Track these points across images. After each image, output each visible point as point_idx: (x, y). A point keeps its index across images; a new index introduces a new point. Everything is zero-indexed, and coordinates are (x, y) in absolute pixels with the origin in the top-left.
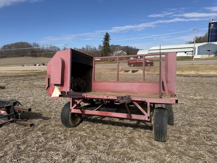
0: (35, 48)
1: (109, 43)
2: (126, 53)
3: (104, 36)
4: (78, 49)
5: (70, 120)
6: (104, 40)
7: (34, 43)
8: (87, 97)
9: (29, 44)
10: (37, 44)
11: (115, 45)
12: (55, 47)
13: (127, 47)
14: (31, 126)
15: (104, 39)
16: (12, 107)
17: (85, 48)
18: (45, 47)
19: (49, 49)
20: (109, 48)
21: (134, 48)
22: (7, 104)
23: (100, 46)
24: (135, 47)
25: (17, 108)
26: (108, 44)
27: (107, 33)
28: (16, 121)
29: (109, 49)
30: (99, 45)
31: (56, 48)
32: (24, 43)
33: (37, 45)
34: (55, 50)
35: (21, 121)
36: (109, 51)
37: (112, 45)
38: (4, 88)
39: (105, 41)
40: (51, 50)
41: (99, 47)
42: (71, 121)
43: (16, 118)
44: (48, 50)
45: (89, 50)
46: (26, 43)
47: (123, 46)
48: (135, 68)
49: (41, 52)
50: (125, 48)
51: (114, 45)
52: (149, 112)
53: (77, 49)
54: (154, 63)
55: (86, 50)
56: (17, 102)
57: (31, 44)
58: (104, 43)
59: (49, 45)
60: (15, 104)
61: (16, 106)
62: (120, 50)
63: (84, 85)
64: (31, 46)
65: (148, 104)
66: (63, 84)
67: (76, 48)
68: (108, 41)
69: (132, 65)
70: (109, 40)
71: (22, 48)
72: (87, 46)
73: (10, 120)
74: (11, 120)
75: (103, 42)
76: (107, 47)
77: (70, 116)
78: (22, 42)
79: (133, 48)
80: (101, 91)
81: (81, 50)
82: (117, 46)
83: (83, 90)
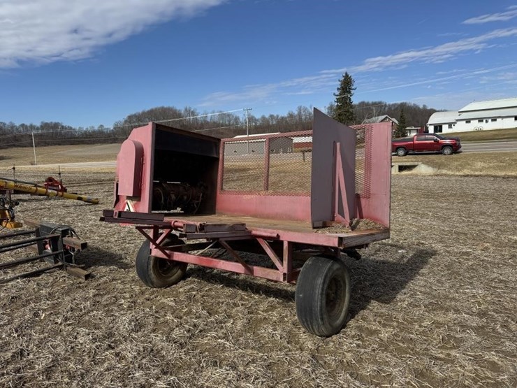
0: (188, 118)
1: (350, 100)
2: (397, 122)
3: (340, 83)
4: (280, 116)
5: (152, 272)
6: (338, 93)
7: (186, 109)
8: (176, 224)
9: (176, 110)
10: (192, 110)
11: (370, 102)
12: (229, 115)
13: (403, 105)
14: (86, 279)
15: (338, 89)
16: (60, 239)
17: (296, 113)
18: (209, 115)
19: (216, 120)
20: (351, 110)
21: (421, 107)
22: (53, 233)
23: (331, 108)
24: (424, 106)
25: (68, 242)
26: (348, 101)
27: (346, 74)
28: (67, 266)
29: (352, 113)
30: (328, 106)
31: (231, 117)
32: (166, 109)
33: (193, 113)
34: (229, 121)
35: (75, 267)
36: (350, 117)
37: (362, 104)
38: (97, 203)
39: (340, 94)
40: (221, 122)
41: (328, 108)
42: (154, 273)
43: (66, 261)
44: (214, 123)
45: (303, 117)
46: (169, 109)
47: (391, 103)
48: (407, 161)
49: (200, 128)
50: (396, 109)
51: (368, 103)
52: (285, 263)
53: (278, 116)
54: (463, 145)
55: (297, 118)
56: (68, 229)
57: (180, 110)
58: (337, 99)
59: (216, 111)
60: (65, 233)
61: (66, 238)
62: (379, 115)
63: (198, 200)
64: (179, 115)
65: (286, 245)
66: (140, 197)
67: (275, 115)
68: (350, 92)
69: (401, 152)
70: (352, 92)
71: (164, 119)
72: (300, 109)
73: (57, 265)
74: (60, 263)
75: (335, 98)
76: (346, 109)
77: (152, 262)
78: (163, 107)
79: (419, 108)
80: (232, 212)
81: (286, 118)
82: (374, 104)
83: (197, 210)
